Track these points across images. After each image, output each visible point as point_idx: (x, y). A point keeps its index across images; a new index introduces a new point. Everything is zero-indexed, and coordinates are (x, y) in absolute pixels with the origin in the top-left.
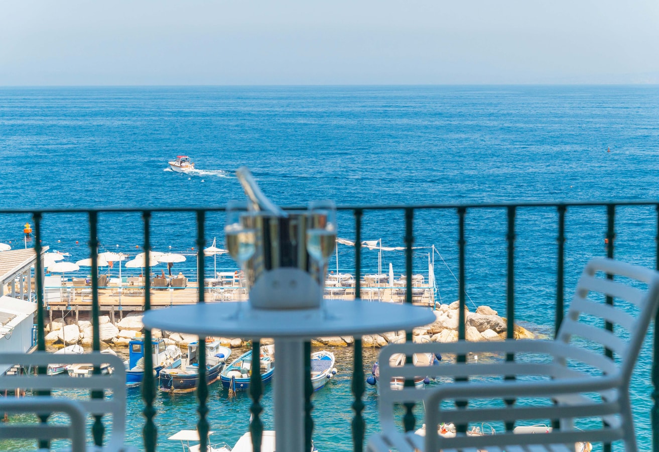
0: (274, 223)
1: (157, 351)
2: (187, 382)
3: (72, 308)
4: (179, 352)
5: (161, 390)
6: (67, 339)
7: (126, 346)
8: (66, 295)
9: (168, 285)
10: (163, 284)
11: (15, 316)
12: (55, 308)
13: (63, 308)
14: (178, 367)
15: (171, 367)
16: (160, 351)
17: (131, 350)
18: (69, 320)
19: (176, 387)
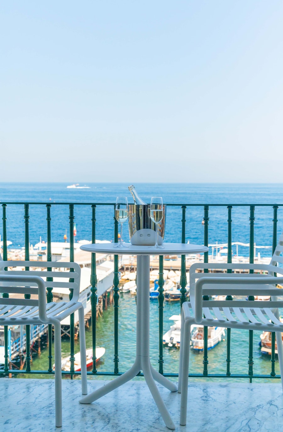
0: (141, 208)
1: (165, 284)
2: (176, 297)
3: (133, 267)
4: (174, 285)
5: (165, 299)
6: (130, 278)
7: (153, 282)
8: (131, 261)
9: (170, 259)
10: (168, 258)
11: (110, 269)
12: (127, 267)
13: (129, 267)
14: (172, 290)
15: (169, 290)
16: (167, 284)
17: (155, 284)
18: (132, 271)
19: (171, 298)
